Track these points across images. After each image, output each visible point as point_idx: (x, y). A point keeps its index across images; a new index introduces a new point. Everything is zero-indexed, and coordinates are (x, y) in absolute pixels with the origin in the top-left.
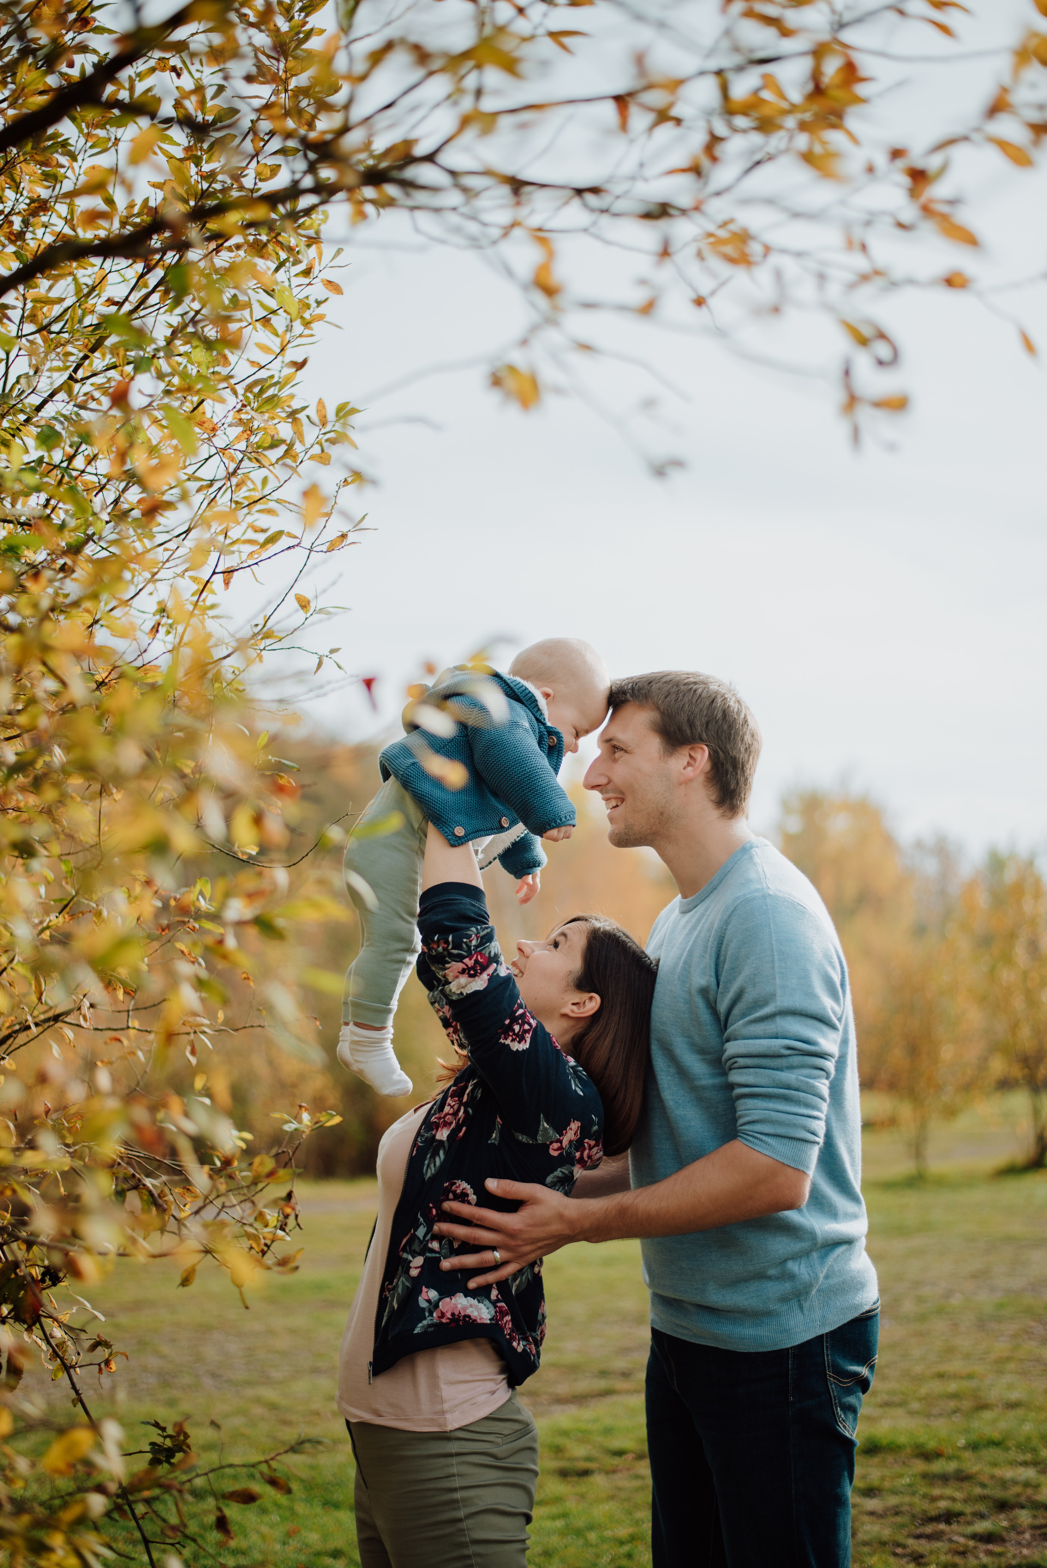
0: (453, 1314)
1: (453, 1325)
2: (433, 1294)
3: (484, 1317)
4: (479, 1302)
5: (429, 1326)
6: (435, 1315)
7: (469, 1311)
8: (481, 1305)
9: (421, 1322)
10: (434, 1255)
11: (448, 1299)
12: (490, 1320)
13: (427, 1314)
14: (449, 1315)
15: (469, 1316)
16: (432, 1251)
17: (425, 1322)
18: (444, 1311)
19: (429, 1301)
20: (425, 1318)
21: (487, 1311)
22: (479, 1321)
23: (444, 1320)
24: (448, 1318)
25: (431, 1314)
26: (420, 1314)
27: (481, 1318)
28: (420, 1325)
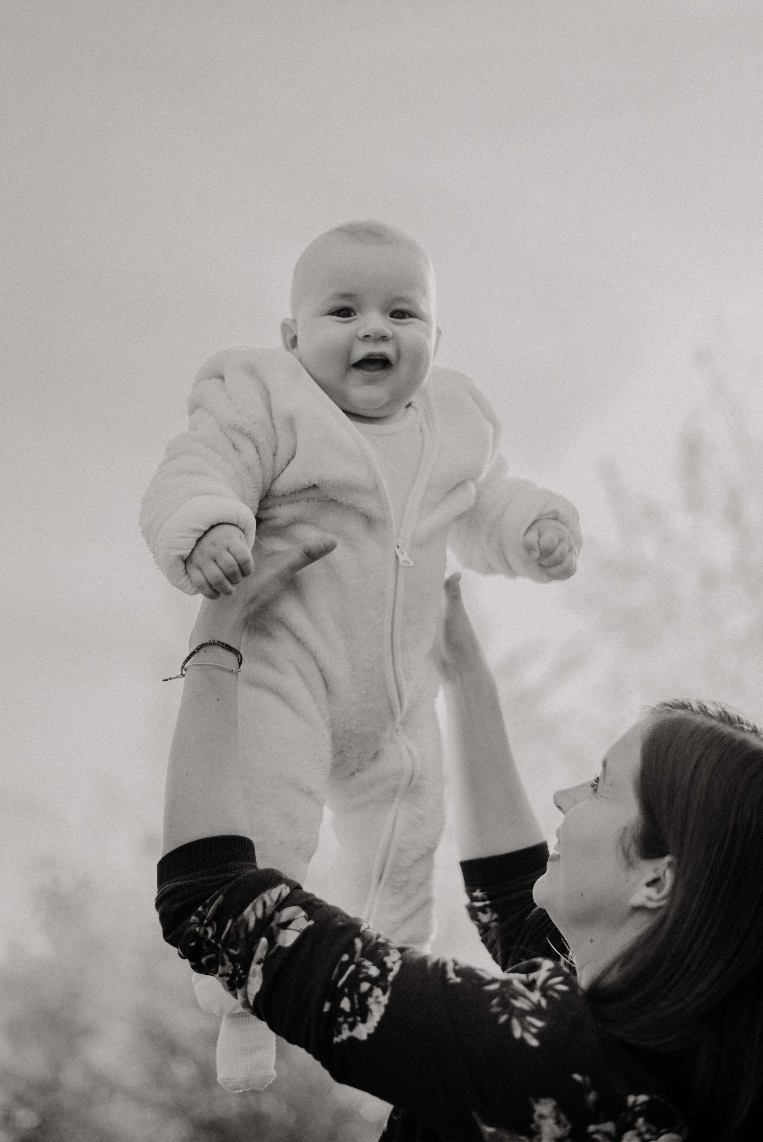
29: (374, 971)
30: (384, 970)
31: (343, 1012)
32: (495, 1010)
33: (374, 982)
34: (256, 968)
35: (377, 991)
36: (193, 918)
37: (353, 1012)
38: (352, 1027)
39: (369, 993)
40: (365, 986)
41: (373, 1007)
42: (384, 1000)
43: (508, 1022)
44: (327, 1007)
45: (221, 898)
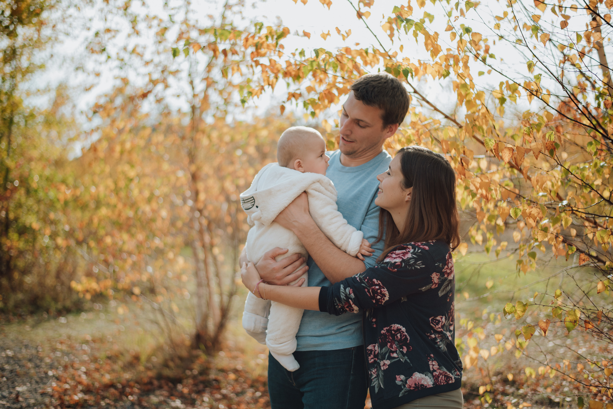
0: (415, 384)
1: (416, 390)
2: (402, 377)
3: (430, 384)
4: (426, 376)
5: (405, 392)
6: (406, 386)
7: (423, 382)
8: (427, 377)
9: (401, 391)
10: (397, 359)
11: (410, 379)
12: (433, 385)
13: (403, 387)
14: (413, 386)
15: (423, 385)
16: (394, 358)
17: (403, 391)
18: (410, 385)
19: (402, 381)
20: (402, 389)
21: (430, 380)
22: (428, 387)
23: (412, 389)
24: (414, 387)
25: (405, 386)
26: (399, 388)
27: (429, 385)
28: (401, 393)
29: (377, 287)
30: (378, 285)
31: (379, 299)
32: (410, 268)
33: (380, 289)
34: (353, 306)
35: (382, 290)
36: (336, 307)
37: (382, 297)
38: (384, 300)
39: (381, 291)
40: (379, 291)
41: (385, 293)
42: (385, 290)
43: (415, 267)
44: (374, 301)
45: (336, 299)
